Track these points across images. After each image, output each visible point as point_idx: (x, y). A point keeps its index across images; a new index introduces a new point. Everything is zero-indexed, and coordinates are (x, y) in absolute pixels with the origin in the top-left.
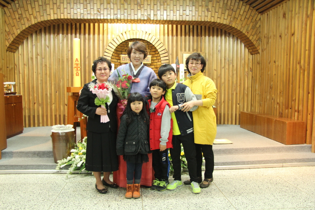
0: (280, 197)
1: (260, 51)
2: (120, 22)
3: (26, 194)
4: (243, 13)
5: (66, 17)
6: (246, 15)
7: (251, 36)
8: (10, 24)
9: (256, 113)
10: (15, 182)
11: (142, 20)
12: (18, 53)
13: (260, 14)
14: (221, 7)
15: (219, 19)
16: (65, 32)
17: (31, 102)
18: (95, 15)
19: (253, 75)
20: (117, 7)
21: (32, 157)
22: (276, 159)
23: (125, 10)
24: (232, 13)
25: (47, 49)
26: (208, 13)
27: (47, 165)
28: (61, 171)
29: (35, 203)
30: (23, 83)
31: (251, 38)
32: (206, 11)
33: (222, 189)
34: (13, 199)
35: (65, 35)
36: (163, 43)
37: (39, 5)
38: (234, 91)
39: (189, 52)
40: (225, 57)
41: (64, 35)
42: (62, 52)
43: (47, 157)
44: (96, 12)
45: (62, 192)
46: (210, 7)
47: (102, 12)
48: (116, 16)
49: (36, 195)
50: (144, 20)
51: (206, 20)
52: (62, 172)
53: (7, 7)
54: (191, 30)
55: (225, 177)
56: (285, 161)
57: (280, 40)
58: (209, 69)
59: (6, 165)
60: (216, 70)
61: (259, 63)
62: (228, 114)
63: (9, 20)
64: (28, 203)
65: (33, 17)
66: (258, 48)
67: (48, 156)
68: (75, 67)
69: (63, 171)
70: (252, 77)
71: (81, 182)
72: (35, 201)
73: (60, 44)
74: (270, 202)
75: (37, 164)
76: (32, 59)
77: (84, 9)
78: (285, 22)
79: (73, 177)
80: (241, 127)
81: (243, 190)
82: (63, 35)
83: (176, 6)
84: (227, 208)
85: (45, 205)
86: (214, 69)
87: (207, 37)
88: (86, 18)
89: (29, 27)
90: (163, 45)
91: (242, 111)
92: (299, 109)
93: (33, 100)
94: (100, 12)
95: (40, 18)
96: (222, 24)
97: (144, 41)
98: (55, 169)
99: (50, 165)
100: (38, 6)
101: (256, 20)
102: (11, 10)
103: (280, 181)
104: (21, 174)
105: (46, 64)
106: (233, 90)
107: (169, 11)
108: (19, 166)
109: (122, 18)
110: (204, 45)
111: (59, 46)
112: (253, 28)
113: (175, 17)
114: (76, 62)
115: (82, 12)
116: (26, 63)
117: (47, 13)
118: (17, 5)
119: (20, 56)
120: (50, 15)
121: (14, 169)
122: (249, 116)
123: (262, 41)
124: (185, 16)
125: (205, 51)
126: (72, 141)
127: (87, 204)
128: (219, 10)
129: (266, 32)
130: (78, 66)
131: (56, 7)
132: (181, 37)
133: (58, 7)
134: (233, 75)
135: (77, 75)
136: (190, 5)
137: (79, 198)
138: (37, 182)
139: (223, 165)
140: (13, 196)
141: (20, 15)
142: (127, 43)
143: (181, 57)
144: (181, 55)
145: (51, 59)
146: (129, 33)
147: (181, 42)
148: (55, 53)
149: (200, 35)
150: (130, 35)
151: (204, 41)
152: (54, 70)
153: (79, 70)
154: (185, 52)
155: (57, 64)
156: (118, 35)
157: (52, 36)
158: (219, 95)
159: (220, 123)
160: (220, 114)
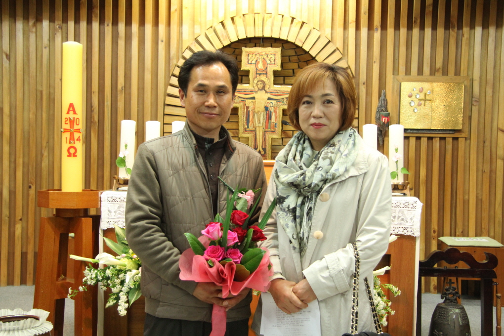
16: (59, 14)
25: (6, 63)
35: (58, 23)
39: (420, 77)
41: (57, 23)
54: (429, 9)
58: (482, 126)
68: (66, 131)
73: (44, 50)
82: (51, 24)
86: (499, 129)
87: (478, 30)
90: (340, 56)
97: (285, 45)
110: (469, 55)
111: (42, 56)
125: (470, 73)
130: (76, 127)
132: (397, 32)
135: (69, 155)
142: (235, 49)
143: (395, 93)
144: (395, 87)
145: (16, 92)
146: (244, 21)
147: (397, 48)
148: (29, 74)
149: (456, 25)
150: (245, 26)
151: (468, 42)
152: (26, 124)
153: (77, 140)
154: (407, 77)
155: (33, 106)
156: (211, 27)
157: (20, 25)
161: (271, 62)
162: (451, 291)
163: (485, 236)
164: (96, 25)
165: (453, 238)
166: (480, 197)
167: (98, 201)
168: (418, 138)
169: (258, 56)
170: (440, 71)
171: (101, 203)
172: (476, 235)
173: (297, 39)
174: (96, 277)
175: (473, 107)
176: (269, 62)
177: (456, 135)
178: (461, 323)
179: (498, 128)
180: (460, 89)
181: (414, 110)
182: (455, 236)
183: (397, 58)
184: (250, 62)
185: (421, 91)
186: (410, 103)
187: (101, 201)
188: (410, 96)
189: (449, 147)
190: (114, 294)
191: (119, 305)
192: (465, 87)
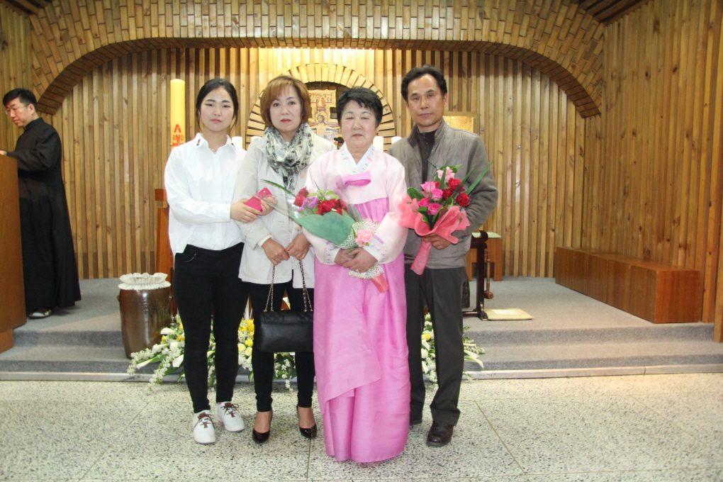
0: (629, 445)
1: (602, 109)
2: (284, 44)
3: (55, 425)
4: (564, 22)
5: (162, 35)
6: (570, 27)
7: (582, 75)
8: (42, 51)
9: (593, 251)
10: (36, 399)
11: (333, 39)
12: (60, 117)
13: (602, 24)
14: (513, 8)
15: (507, 36)
16: (164, 68)
17: (90, 224)
18: (227, 29)
19: (587, 165)
20: (276, 12)
21: (79, 345)
22: (629, 356)
23: (294, 18)
24: (538, 21)
25: (125, 106)
26: (482, 22)
27: (108, 363)
28: (138, 377)
29: (71, 447)
30: (71, 182)
31: (580, 80)
32: (478, 18)
33: (498, 422)
34: (23, 437)
35: (164, 74)
36: (382, 91)
37: (105, 10)
38: (543, 200)
40: (523, 123)
41: (162, 74)
42: (157, 112)
43: (112, 344)
44: (229, 23)
45: (133, 423)
46: (487, 10)
47: (242, 23)
48: (274, 30)
49: (75, 428)
50: (337, 40)
51: (478, 39)
52: (141, 379)
53: (36, 14)
54: (446, 62)
55: (508, 397)
56: (650, 361)
57: (646, 82)
59: (19, 362)
60: (502, 153)
61: (598, 137)
62: (528, 252)
63: (40, 43)
64: (54, 445)
65: (92, 35)
66: (597, 103)
67: (113, 341)
69: (143, 377)
70: (585, 169)
71: (180, 401)
72: (70, 441)
73: (153, 95)
74: (606, 456)
75: (87, 360)
76: (91, 128)
77: (203, 17)
78: (658, 42)
79: (164, 389)
80: (558, 282)
81: (545, 427)
82: (159, 76)
83: (408, 7)
84: (503, 467)
85: (92, 451)
87: (482, 78)
88: (206, 35)
89: (83, 57)
91: (560, 245)
92: (688, 242)
93: (94, 220)
94: (239, 23)
95: (107, 37)
96: (514, 47)
97: (339, 88)
98: (126, 372)
99: (114, 363)
100: (102, 11)
101: (592, 38)
102: (44, 22)
103: (635, 406)
104: (52, 382)
105: (121, 139)
106: (540, 198)
107: (394, 18)
108: (48, 362)
109: (288, 34)
110: (476, 96)
111: (152, 101)
112: (586, 56)
113: (406, 32)
114: (175, 131)
115: (198, 21)
116: (78, 138)
117: (123, 25)
118: (58, 10)
119: (65, 122)
120: (128, 30)
121: (38, 370)
122: (574, 258)
123: (605, 87)
124: (430, 28)
125: (478, 110)
126: (163, 310)
127: (184, 453)
128: (507, 15)
129: (615, 64)
131: (141, 12)
133: (145, 12)
134: (540, 163)
136: (441, 6)
137: (169, 437)
138: (83, 400)
139: (506, 369)
140: (25, 429)
141: (63, 32)
145: (133, 129)
146: (306, 69)
148: (142, 114)
149: (466, 72)
150: (307, 73)
151: (475, 86)
152: (141, 153)
155: (145, 139)
157: (135, 78)
158: (508, 209)
159: (512, 273)
160: (512, 253)
161: (328, 101)
164: (192, 76)
170: (455, 108)
176: (326, 101)
179: (498, 151)
180: (471, 121)
192: (474, 120)
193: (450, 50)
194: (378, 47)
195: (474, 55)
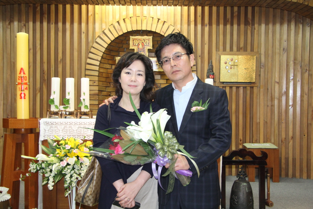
16: (24, 18)
39: (231, 52)
40: (295, 59)
41: (22, 23)
58: (266, 80)
60: (278, 83)
62: (300, 159)
68: (19, 84)
73: (15, 38)
82: (19, 23)
87: (263, 26)
106: (309, 117)
110: (258, 40)
114: (20, 74)
125: (259, 50)
130: (25, 82)
132: (218, 27)
134: (309, 90)
135: (21, 98)
142: (126, 37)
143: (217, 61)
144: (217, 58)
146: (130, 21)
147: (218, 36)
149: (250, 22)
150: (131, 24)
151: (257, 32)
152: (5, 81)
153: (26, 89)
154: (224, 52)
155: (9, 71)
156: (112, 24)
158: (283, 125)
159: (287, 175)
160: (287, 159)
161: (146, 44)
162: (242, 173)
163: (269, 142)
164: (45, 24)
165: (251, 144)
166: (266, 121)
167: (38, 124)
168: (231, 87)
169: (139, 41)
170: (242, 49)
171: (40, 125)
172: (264, 142)
173: (161, 31)
174: (36, 168)
175: (261, 69)
176: (145, 44)
177: (252, 85)
178: (247, 191)
179: (275, 81)
180: (254, 59)
181: (228, 71)
182: (252, 143)
183: (218, 41)
184: (134, 44)
185: (232, 60)
186: (226, 67)
187: (40, 124)
188: (226, 63)
189: (248, 92)
190: (46, 178)
191: (48, 184)
192: (256, 58)
193: (238, 6)
194: (183, 5)
195: (257, 9)
